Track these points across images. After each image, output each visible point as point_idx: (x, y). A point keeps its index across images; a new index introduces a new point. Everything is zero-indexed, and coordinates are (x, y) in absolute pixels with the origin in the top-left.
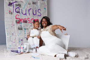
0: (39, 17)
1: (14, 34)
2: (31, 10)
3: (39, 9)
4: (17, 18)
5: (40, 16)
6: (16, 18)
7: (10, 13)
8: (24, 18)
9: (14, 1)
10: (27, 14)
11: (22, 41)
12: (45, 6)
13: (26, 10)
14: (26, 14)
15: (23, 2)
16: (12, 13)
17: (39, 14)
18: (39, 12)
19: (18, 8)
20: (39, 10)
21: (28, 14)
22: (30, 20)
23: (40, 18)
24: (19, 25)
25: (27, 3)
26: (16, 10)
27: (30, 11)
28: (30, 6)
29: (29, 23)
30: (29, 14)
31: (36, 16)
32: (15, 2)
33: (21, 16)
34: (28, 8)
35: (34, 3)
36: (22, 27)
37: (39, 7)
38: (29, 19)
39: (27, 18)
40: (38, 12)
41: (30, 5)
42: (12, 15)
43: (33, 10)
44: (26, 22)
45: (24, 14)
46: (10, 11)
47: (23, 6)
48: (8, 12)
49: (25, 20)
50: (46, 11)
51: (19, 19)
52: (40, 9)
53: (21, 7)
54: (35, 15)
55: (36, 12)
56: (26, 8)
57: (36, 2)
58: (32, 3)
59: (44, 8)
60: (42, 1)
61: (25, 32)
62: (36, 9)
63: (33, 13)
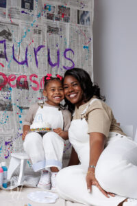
2: (42, 49)
3: (68, 47)
8: (18, 74)
10: (29, 61)
11: (8, 146)
12: (86, 39)
13: (27, 50)
14: (25, 62)
15: (18, 25)
17: (69, 64)
18: (67, 56)
19: (1, 42)
20: (68, 52)
21: (32, 63)
22: (38, 80)
24: (1, 95)
25: (31, 28)
27: (38, 53)
28: (39, 39)
29: (35, 89)
30: (37, 63)
31: (59, 69)
33: (9, 66)
34: (33, 44)
35: (51, 30)
36: (13, 103)
37: (68, 43)
38: (36, 77)
39: (28, 74)
40: (65, 56)
41: (41, 36)
43: (49, 50)
44: (25, 86)
45: (20, 61)
47: (16, 37)
49: (22, 80)
50: (89, 57)
51: (4, 75)
52: (70, 50)
53: (11, 40)
54: (56, 67)
55: (58, 58)
56: (28, 43)
57: (59, 27)
58: (46, 29)
59: (84, 47)
60: (78, 23)
61: (20, 117)
62: (57, 48)
63: (49, 60)
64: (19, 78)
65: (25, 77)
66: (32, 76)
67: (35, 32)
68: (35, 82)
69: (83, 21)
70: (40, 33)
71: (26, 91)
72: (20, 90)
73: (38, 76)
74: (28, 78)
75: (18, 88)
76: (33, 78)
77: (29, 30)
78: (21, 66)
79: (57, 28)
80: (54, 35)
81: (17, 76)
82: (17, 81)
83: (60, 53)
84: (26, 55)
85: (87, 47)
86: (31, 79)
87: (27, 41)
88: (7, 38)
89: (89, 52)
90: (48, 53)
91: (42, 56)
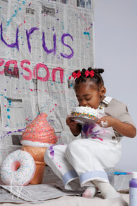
0: (65, 60)
3: (66, 33)
5: (69, 57)
8: (6, 58)
12: (86, 24)
13: (18, 31)
14: (16, 45)
17: (67, 52)
18: (65, 42)
20: (66, 38)
21: (23, 47)
23: (69, 64)
25: (22, 7)
27: (31, 36)
29: (27, 78)
30: (29, 47)
31: (56, 57)
34: (25, 25)
35: (46, 11)
37: (66, 28)
38: (28, 63)
39: (19, 59)
40: (63, 42)
41: (34, 16)
43: (44, 34)
44: (15, 73)
45: (9, 43)
47: (5, 15)
49: (12, 66)
52: (68, 35)
54: (53, 53)
55: (55, 44)
56: (19, 23)
57: (55, 8)
58: (41, 9)
59: (85, 33)
60: (78, 5)
61: (8, 110)
62: (53, 33)
63: (44, 45)
64: (8, 64)
65: (15, 62)
66: (23, 62)
67: (28, 11)
68: (27, 69)
69: (84, 4)
70: (33, 13)
71: (16, 79)
72: (8, 78)
73: (31, 62)
74: (19, 64)
75: (6, 75)
76: (25, 65)
77: (20, 9)
78: (10, 48)
79: (53, 9)
80: (49, 17)
81: (6, 61)
82: (5, 67)
83: (57, 38)
84: (17, 37)
85: (88, 34)
86: (22, 66)
87: (18, 21)
89: (91, 39)
90: (44, 37)
91: (36, 39)
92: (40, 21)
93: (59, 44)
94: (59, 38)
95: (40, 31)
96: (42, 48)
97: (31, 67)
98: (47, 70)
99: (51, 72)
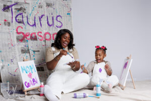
1: (14, 61)
2: (43, 17)
4: (19, 31)
5: (60, 27)
6: (18, 33)
7: (7, 23)
8: (31, 32)
9: (13, 3)
10: (36, 24)
12: (68, 9)
13: (35, 18)
14: (34, 25)
15: (29, 4)
16: (9, 24)
17: (59, 24)
19: (20, 14)
20: (58, 18)
21: (38, 25)
24: (22, 45)
26: (17, 19)
27: (42, 19)
28: (42, 11)
29: (41, 40)
30: (41, 25)
31: (54, 28)
32: (14, 5)
33: (25, 28)
34: (38, 14)
35: (48, 5)
36: (29, 48)
37: (58, 12)
38: (41, 33)
40: (57, 20)
41: (42, 9)
42: (10, 27)
44: (35, 39)
45: (31, 24)
46: (5, 20)
47: (29, 10)
48: (3, 22)
49: (33, 35)
51: (23, 33)
52: (59, 16)
53: (25, 13)
54: (52, 27)
55: (53, 21)
57: (52, 3)
58: (45, 5)
59: (68, 14)
61: (34, 56)
62: (52, 16)
63: (48, 23)
64: (32, 34)
65: (35, 33)
67: (39, 7)
68: (40, 36)
71: (36, 41)
74: (36, 34)
75: (31, 40)
76: (39, 34)
77: (36, 6)
78: (32, 27)
79: (51, 4)
80: (50, 8)
81: (30, 34)
82: (30, 36)
84: (35, 21)
87: (35, 13)
88: (23, 11)
89: (71, 17)
90: (47, 19)
91: (44, 21)
92: (46, 11)
93: (55, 21)
94: (55, 18)
95: (46, 16)
96: (47, 24)
97: (42, 35)
98: (50, 35)
99: (52, 35)
